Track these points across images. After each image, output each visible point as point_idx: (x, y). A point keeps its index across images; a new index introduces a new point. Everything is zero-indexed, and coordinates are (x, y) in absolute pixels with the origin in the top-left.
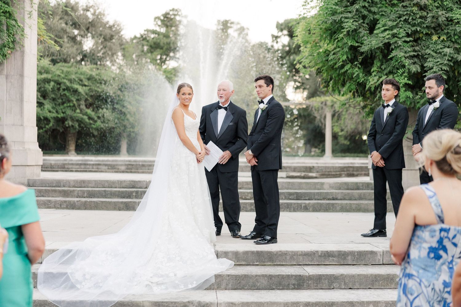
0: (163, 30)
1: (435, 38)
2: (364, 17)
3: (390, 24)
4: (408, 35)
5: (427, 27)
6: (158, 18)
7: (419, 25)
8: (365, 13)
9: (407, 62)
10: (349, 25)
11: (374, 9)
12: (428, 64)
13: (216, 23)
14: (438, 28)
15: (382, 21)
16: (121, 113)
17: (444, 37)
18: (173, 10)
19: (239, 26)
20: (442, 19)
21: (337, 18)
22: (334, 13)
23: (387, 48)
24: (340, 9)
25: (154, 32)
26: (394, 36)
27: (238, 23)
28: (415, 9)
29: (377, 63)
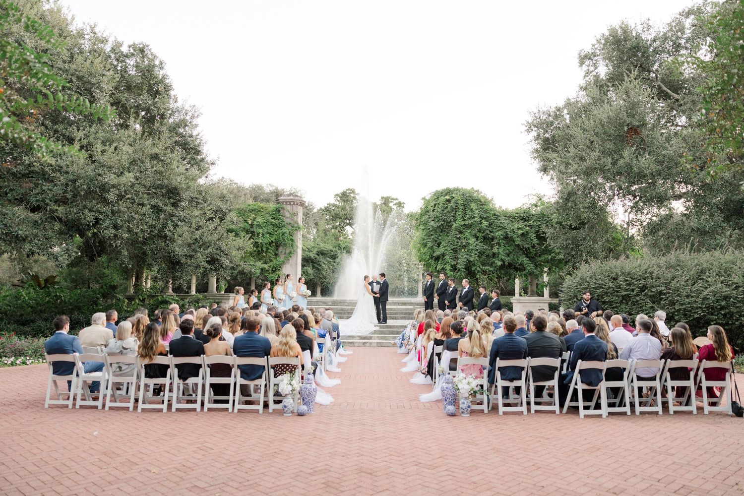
0: (341, 204)
1: (463, 250)
2: (436, 241)
3: (445, 245)
4: (452, 250)
5: (460, 246)
6: (338, 195)
7: (457, 245)
8: (436, 239)
9: (450, 261)
10: (429, 244)
11: (440, 238)
12: (459, 262)
13: (380, 199)
14: (464, 247)
15: (443, 243)
16: (318, 269)
17: (466, 250)
18: (349, 189)
19: (397, 201)
20: (464, 244)
21: (425, 242)
22: (424, 240)
23: (443, 255)
24: (426, 238)
25: (334, 205)
26: (446, 250)
27: (397, 199)
28: (455, 239)
29: (441, 260)
